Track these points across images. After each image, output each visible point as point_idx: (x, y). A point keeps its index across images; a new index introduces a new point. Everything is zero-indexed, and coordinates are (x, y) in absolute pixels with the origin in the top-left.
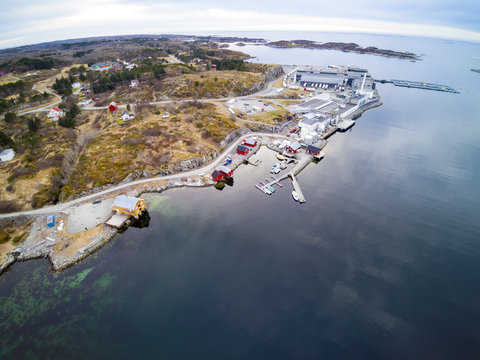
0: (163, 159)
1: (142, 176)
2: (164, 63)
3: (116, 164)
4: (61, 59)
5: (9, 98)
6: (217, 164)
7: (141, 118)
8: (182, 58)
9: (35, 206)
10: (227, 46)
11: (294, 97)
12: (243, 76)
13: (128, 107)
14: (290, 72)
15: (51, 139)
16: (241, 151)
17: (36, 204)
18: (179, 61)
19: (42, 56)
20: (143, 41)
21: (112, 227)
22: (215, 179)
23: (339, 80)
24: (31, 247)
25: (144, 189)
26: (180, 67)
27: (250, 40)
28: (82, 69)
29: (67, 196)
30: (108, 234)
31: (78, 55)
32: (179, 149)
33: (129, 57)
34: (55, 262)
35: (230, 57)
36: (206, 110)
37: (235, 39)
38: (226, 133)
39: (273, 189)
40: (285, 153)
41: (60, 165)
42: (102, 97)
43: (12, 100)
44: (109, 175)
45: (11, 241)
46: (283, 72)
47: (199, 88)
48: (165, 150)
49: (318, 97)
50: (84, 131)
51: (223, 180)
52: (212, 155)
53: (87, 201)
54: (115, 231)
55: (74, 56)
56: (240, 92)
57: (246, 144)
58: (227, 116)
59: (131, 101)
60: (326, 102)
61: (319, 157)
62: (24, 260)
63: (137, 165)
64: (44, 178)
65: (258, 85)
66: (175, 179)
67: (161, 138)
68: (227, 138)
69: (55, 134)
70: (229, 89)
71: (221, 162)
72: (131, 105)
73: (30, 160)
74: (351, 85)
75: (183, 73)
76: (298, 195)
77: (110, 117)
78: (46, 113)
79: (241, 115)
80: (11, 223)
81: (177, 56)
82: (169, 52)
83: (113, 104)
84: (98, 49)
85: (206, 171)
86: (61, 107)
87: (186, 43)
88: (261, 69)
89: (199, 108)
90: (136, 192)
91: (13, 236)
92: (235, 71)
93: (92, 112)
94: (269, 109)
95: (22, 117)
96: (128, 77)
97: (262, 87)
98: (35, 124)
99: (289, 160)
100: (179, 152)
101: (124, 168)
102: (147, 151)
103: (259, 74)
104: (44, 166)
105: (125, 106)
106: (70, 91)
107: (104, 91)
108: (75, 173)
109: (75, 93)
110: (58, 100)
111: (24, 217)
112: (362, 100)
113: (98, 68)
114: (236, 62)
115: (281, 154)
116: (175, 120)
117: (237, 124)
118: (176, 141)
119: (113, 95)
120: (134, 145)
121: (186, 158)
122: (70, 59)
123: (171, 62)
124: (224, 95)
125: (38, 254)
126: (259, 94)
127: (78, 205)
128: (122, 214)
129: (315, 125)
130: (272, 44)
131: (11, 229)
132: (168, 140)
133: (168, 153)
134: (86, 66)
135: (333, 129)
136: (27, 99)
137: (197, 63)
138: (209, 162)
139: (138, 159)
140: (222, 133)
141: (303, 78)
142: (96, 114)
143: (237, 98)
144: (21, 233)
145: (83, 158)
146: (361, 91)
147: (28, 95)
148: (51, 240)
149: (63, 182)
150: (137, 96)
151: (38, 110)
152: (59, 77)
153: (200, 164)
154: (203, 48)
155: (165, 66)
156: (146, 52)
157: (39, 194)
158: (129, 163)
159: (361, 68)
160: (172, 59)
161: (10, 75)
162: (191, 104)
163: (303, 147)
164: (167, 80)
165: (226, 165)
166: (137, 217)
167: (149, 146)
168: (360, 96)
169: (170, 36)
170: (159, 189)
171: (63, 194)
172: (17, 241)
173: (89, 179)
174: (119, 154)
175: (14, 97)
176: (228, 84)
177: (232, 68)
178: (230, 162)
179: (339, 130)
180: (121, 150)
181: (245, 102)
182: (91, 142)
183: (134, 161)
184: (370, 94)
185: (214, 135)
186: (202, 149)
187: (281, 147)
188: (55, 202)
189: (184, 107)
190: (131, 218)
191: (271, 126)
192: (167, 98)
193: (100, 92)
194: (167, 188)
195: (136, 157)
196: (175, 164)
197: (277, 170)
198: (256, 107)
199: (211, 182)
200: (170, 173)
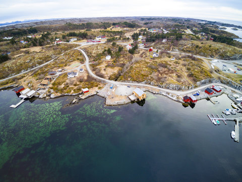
0: (162, 80)
1: (150, 84)
2: (183, 33)
3: (142, 75)
4: (138, 25)
5: (116, 37)
6: (190, 93)
7: (161, 57)
8: (194, 32)
9: (109, 79)
10: (225, 29)
12: (229, 49)
13: (157, 51)
15: (124, 57)
16: (208, 91)
18: (192, 33)
20: (177, 20)
21: (130, 99)
22: (184, 100)
24: (102, 93)
25: (148, 90)
26: (191, 36)
28: (145, 30)
29: (120, 80)
30: (127, 101)
31: (146, 24)
32: (172, 77)
33: (166, 27)
34: (107, 102)
35: (225, 35)
36: (196, 62)
37: (232, 26)
38: (203, 78)
39: (219, 122)
40: (239, 104)
41: (123, 67)
42: (148, 44)
44: (138, 78)
48: (165, 76)
50: (136, 57)
51: (189, 103)
52: (188, 87)
53: (126, 85)
54: (130, 101)
55: (144, 24)
56: (223, 57)
57: (213, 89)
58: (208, 69)
59: (160, 48)
62: (98, 96)
63: (150, 78)
64: (116, 70)
66: (164, 91)
67: (166, 69)
68: (202, 81)
69: (126, 55)
70: (216, 54)
72: (159, 50)
73: (114, 62)
75: (192, 39)
76: (235, 135)
77: (148, 54)
78: (126, 46)
79: (218, 71)
80: (100, 81)
81: (192, 30)
82: (188, 27)
83: (152, 48)
84: (155, 22)
85: (181, 94)
86: (132, 45)
87: (200, 24)
89: (193, 60)
90: (144, 89)
91: (99, 86)
92: (225, 44)
93: (142, 49)
94: (241, 73)
95: (118, 45)
96: (163, 37)
98: (121, 49)
100: (172, 79)
102: (157, 73)
104: (118, 66)
105: (156, 50)
106: (137, 39)
107: (150, 42)
108: (126, 72)
109: (139, 40)
110: (132, 41)
111: (105, 81)
113: (152, 31)
114: (227, 39)
115: (236, 104)
116: (177, 63)
117: (212, 75)
118: (172, 73)
119: (153, 44)
120: (152, 69)
122: (142, 25)
123: (187, 33)
124: (212, 56)
125: (103, 96)
126: (237, 62)
127: (122, 85)
128: (136, 96)
131: (99, 83)
132: (169, 71)
133: (166, 78)
134: (147, 29)
136: (122, 39)
137: (202, 35)
138: (185, 90)
139: (152, 76)
142: (143, 51)
143: (220, 60)
144: (102, 86)
145: (131, 68)
148: (109, 93)
149: (121, 74)
150: (163, 47)
151: (124, 44)
152: (135, 32)
153: (180, 89)
154: (209, 28)
155: (183, 34)
156: (176, 26)
157: (112, 75)
158: (147, 76)
160: (188, 31)
161: (119, 28)
162: (189, 57)
164: (181, 42)
165: (194, 95)
166: (140, 100)
167: (159, 71)
169: (192, 19)
170: (154, 92)
171: (119, 79)
172: (100, 88)
173: (130, 77)
174: (145, 70)
175: (118, 36)
176: (217, 51)
178: (198, 95)
180: (147, 69)
181: (224, 64)
182: (137, 62)
183: (150, 76)
185: (195, 77)
186: (185, 82)
187: (237, 99)
188: (116, 80)
189: (184, 57)
190: (138, 99)
191: (237, 84)
192: (178, 51)
193: (148, 41)
194: (158, 94)
195: (151, 74)
196: (167, 84)
197: (228, 113)
198: (231, 69)
199: (181, 101)
200: (163, 87)
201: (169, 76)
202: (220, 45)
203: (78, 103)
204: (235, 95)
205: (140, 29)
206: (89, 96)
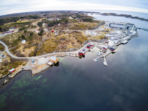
0: (65, 47)
1: (58, 52)
2: (68, 19)
3: (52, 47)
4: (40, 16)
6: (80, 51)
7: (60, 35)
8: (73, 18)
9: (29, 56)
10: (87, 14)
11: (107, 31)
12: (91, 24)
13: (57, 31)
14: (107, 23)
15: (36, 38)
16: (88, 47)
17: (30, 56)
18: (72, 19)
19: (35, 15)
20: (63, 12)
21: (49, 65)
22: (79, 55)
23: (124, 27)
24: (27, 67)
25: (58, 55)
27: (95, 13)
28: (45, 20)
29: (38, 54)
30: (47, 67)
31: (45, 15)
33: (58, 17)
34: (33, 72)
35: (88, 18)
36: (79, 34)
37: (90, 12)
38: (84, 41)
39: (97, 60)
40: (102, 49)
41: (37, 46)
42: (50, 28)
43: (26, 27)
44: (50, 50)
45: (22, 65)
46: (105, 23)
47: (77, 27)
48: (66, 45)
49: (116, 32)
50: (44, 37)
51: (82, 55)
52: (79, 48)
53: (43, 57)
54: (49, 66)
56: (90, 29)
57: (90, 45)
58: (85, 36)
59: (58, 30)
60: (118, 34)
61: (114, 52)
62: (25, 70)
63: (57, 48)
64: (33, 49)
65: (96, 27)
66: (67, 54)
67: (65, 41)
69: (37, 37)
70: (87, 28)
72: (58, 31)
73: (30, 44)
74: (128, 29)
75: (73, 22)
76: (105, 63)
77: (52, 34)
78: (35, 31)
79: (89, 36)
80: (23, 60)
81: (72, 17)
82: (70, 16)
83: (53, 30)
84: (50, 14)
85: (77, 52)
86: (39, 30)
87: (75, 13)
88: (98, 22)
89: (77, 33)
90: (56, 56)
91: (23, 64)
93: (47, 32)
94: (99, 35)
95: (29, 32)
96: (58, 22)
97: (97, 27)
98: (32, 34)
99: (104, 52)
100: (70, 45)
101: (54, 49)
102: (61, 44)
103: (97, 23)
104: (33, 46)
105: (56, 31)
106: (42, 26)
107: (51, 26)
108: (41, 48)
110: (38, 28)
111: (26, 59)
112: (132, 34)
113: (50, 20)
114: (90, 19)
115: (101, 49)
116: (69, 36)
117: (88, 39)
118: (69, 42)
119: (53, 27)
120: (57, 42)
121: (71, 48)
122: (42, 16)
123: (70, 19)
124: (85, 29)
125: (29, 69)
126: (96, 30)
127: (40, 57)
128: (52, 62)
129: (114, 41)
131: (22, 62)
132: (67, 42)
133: (66, 46)
134: (46, 19)
135: (120, 43)
136: (30, 27)
137: (78, 19)
138: (78, 50)
140: (83, 41)
141: (111, 26)
142: (48, 33)
143: (89, 31)
144: (25, 63)
145: (43, 45)
146: (131, 31)
147: (31, 26)
148: (33, 66)
149: (38, 51)
150: (59, 28)
151: (33, 30)
152: (39, 21)
153: (75, 50)
154: (80, 15)
155: (68, 20)
156: (63, 15)
157: (31, 53)
158: (55, 47)
160: (71, 18)
161: (26, 20)
162: (74, 32)
163: (109, 48)
164: (69, 24)
165: (83, 51)
166: (56, 63)
167: (61, 43)
168: (131, 33)
169: (71, 11)
170: (63, 56)
171: (37, 54)
172: (24, 65)
173: (44, 51)
175: (27, 26)
176: (86, 26)
177: (88, 21)
178: (84, 50)
179: (122, 44)
180: (54, 43)
181: (91, 32)
182: (46, 40)
183: (57, 47)
184: (135, 32)
185: (81, 41)
186: (76, 45)
187: (101, 47)
188: (35, 56)
189: (72, 32)
190: (54, 63)
191: (99, 40)
193: (50, 26)
194: (65, 56)
195: (57, 46)
196: (68, 49)
197: (99, 55)
198: (95, 34)
199: (78, 56)
200: (66, 51)
202: (87, 23)
203: (9, 82)
205: (41, 19)
206: (17, 74)
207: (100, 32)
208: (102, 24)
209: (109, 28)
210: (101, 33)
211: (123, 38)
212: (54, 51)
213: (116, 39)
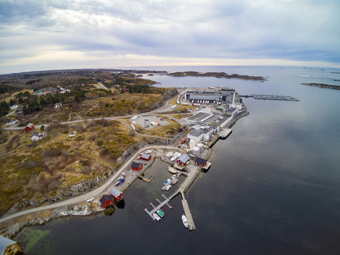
0: (52, 185)
1: (28, 206)
3: (5, 192)
6: (109, 185)
10: (141, 76)
11: (185, 111)
12: (146, 98)
14: (183, 92)
16: (135, 167)
22: (102, 205)
23: (217, 97)
25: (26, 222)
26: (99, 92)
27: (157, 72)
33: (67, 84)
36: (110, 127)
38: (124, 148)
40: (176, 165)
42: (28, 118)
46: (177, 93)
47: (109, 108)
49: (202, 111)
52: (106, 174)
56: (143, 109)
57: (141, 158)
59: (48, 121)
60: (208, 115)
61: (206, 168)
63: (25, 192)
65: (157, 104)
67: (60, 158)
70: (134, 108)
71: (113, 182)
72: (46, 126)
74: (225, 101)
75: (100, 96)
77: (23, 138)
79: (140, 130)
81: (104, 83)
82: (99, 81)
85: (96, 195)
88: (161, 91)
89: (104, 126)
92: (141, 94)
94: (165, 123)
97: (161, 104)
99: (180, 173)
100: (73, 175)
101: (12, 197)
102: (41, 174)
103: (159, 95)
112: (235, 112)
115: (172, 166)
116: (79, 139)
117: (136, 139)
118: (73, 161)
120: (30, 169)
121: (79, 181)
124: (130, 112)
129: (201, 136)
130: (171, 74)
132: (66, 160)
133: (60, 177)
138: (103, 182)
139: (29, 186)
140: (120, 149)
141: (192, 97)
143: (139, 115)
146: (233, 105)
153: (92, 186)
154: (123, 78)
156: (81, 81)
158: (20, 190)
159: (230, 88)
163: (192, 158)
167: (46, 168)
168: (233, 109)
170: (42, 222)
176: (133, 104)
177: (139, 92)
178: (123, 181)
179: (221, 138)
180: (17, 175)
181: (145, 118)
183: (25, 187)
184: (240, 107)
185: (112, 152)
186: (98, 168)
187: (172, 159)
189: (92, 125)
191: (165, 138)
192: (80, 117)
195: (27, 182)
196: (65, 189)
197: (168, 188)
198: (154, 123)
199: (99, 210)
200: (58, 200)
201: (68, 170)
202: (135, 97)
204: (169, 154)
207: (167, 115)
208: (173, 96)
209: (187, 103)
210: (170, 116)
211: (219, 124)
212: (13, 205)
213: (205, 131)
